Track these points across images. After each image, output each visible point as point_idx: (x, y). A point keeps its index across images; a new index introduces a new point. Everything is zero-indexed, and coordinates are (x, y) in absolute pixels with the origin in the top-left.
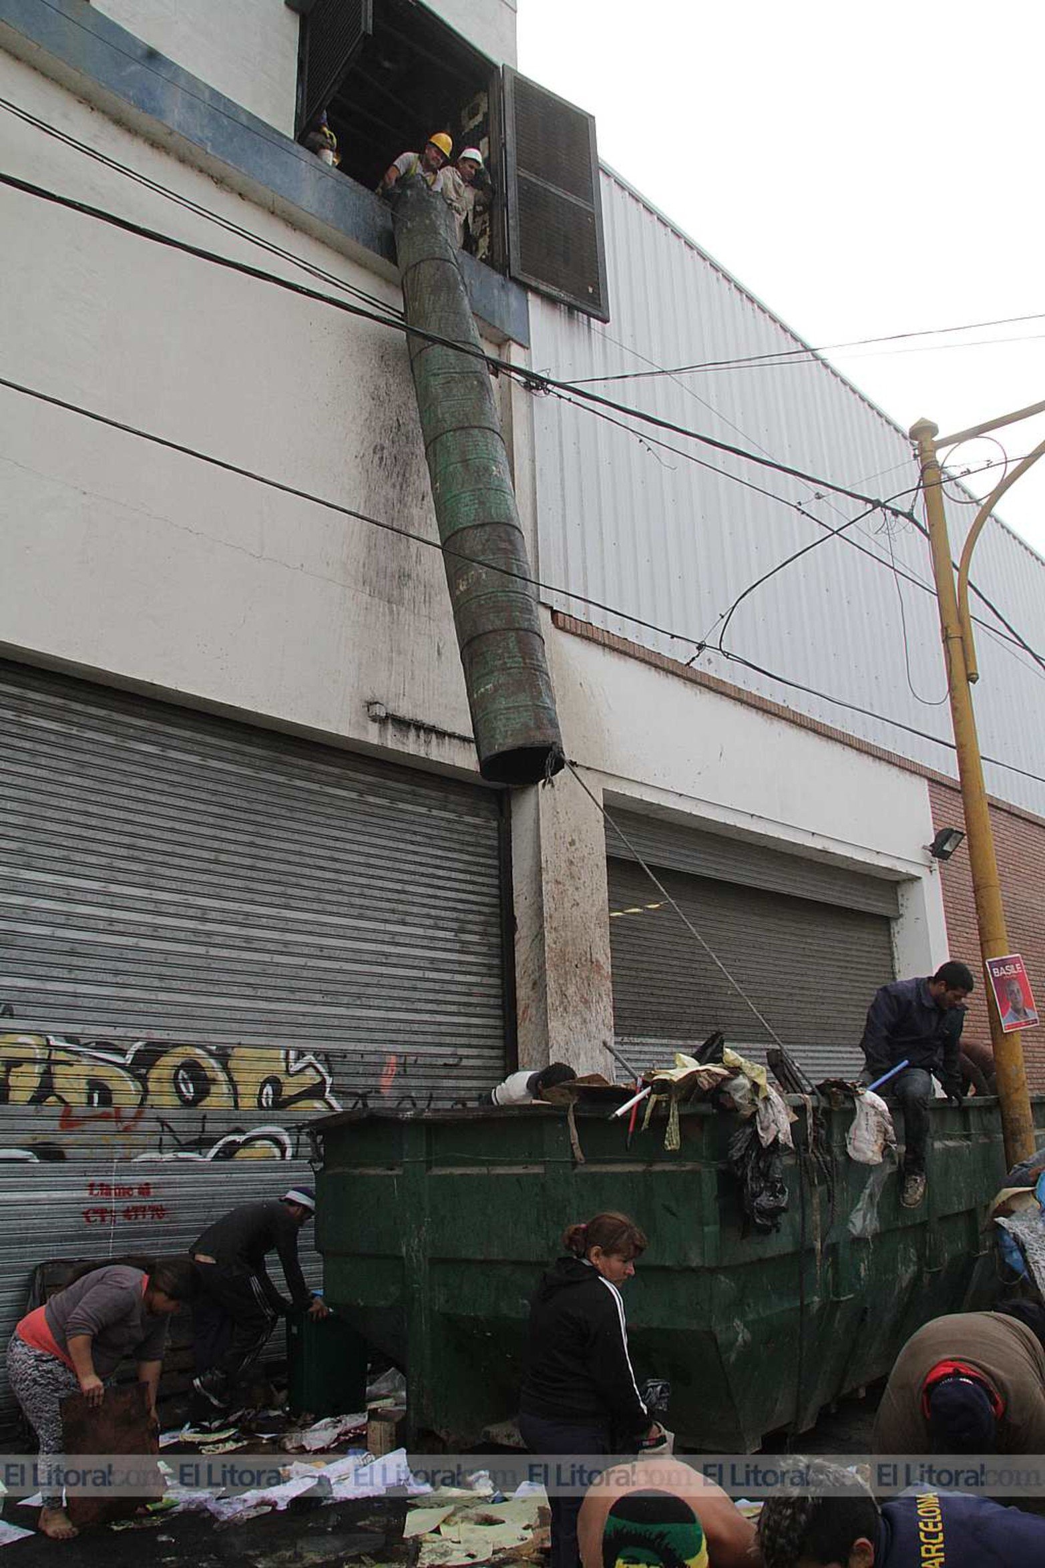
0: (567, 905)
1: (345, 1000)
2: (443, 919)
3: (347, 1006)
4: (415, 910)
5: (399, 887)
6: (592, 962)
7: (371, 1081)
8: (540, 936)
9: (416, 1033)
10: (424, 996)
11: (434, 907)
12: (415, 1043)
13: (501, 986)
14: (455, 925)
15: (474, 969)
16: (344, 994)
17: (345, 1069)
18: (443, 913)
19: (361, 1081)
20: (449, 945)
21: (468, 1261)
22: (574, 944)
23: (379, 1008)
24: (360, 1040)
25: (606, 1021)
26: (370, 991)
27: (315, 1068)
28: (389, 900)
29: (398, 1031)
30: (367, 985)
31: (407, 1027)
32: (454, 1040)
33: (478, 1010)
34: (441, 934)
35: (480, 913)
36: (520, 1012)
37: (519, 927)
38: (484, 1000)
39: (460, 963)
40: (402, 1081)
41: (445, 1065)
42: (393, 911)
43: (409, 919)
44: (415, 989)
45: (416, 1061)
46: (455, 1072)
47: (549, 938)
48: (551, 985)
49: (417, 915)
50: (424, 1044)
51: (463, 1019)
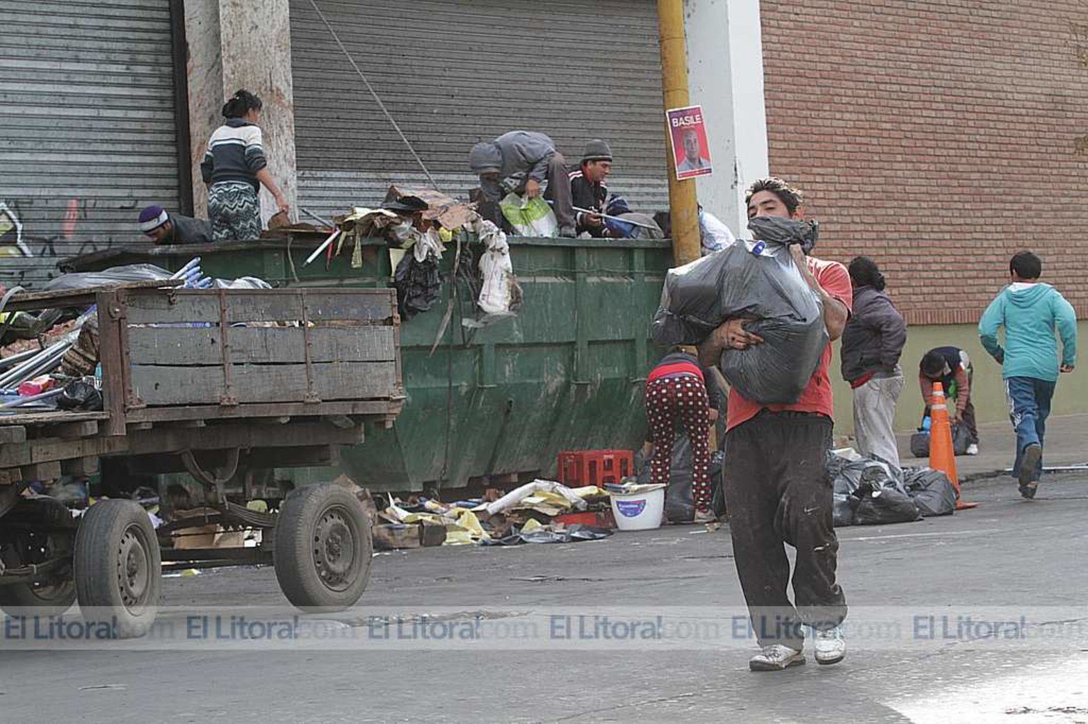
0: (246, 29)
1: (29, 145)
2: (114, 51)
3: (31, 151)
4: (88, 44)
5: (70, 21)
6: (272, 91)
7: (56, 226)
8: (216, 66)
9: (92, 175)
10: (100, 136)
11: (106, 40)
12: (93, 186)
13: (175, 120)
14: (126, 57)
15: (147, 103)
16: (28, 139)
17: (33, 215)
18: (114, 45)
19: (46, 226)
20: (121, 80)
22: (253, 72)
23: (58, 151)
24: (44, 186)
25: (288, 156)
26: (50, 134)
27: (7, 215)
28: (62, 37)
29: (77, 175)
30: (48, 128)
31: (85, 170)
32: (129, 181)
33: (152, 148)
34: (114, 68)
35: (150, 41)
36: (195, 149)
37: (192, 54)
38: (158, 137)
39: (132, 97)
40: (84, 226)
41: (122, 208)
42: (67, 48)
43: (82, 55)
44: (90, 129)
45: (95, 204)
46: (131, 215)
47: (227, 68)
49: (89, 50)
50: (101, 186)
51: (137, 159)
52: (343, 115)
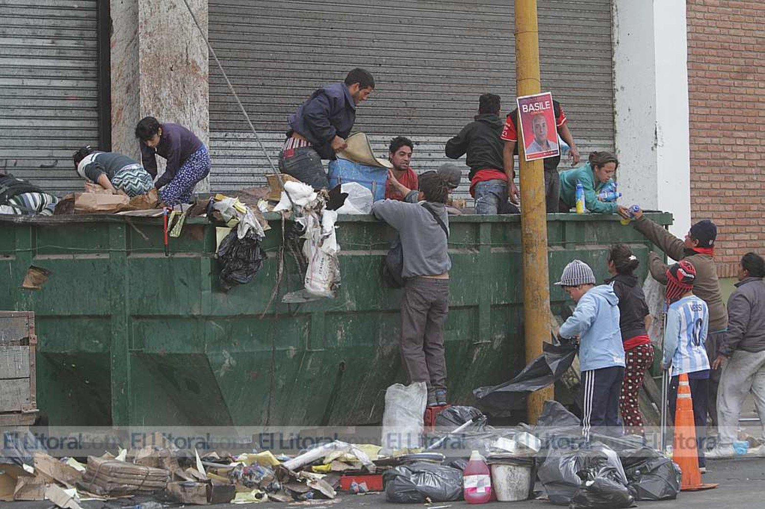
0: (164, 8)
2: (41, 27)
4: (15, 21)
6: (188, 64)
8: (134, 41)
9: (14, 138)
10: (23, 103)
12: (13, 148)
13: (97, 89)
14: (52, 33)
15: (71, 73)
18: (40, 22)
20: (46, 53)
22: (169, 47)
25: (201, 122)
32: (50, 143)
33: (74, 113)
34: (39, 42)
35: (76, 18)
36: (114, 114)
37: (115, 30)
38: (79, 103)
39: (57, 68)
41: (42, 167)
43: (9, 31)
44: (14, 97)
45: (15, 164)
46: (52, 173)
47: (144, 43)
48: (145, 89)
49: (15, 27)
50: (22, 148)
51: (58, 123)
52: (267, 82)
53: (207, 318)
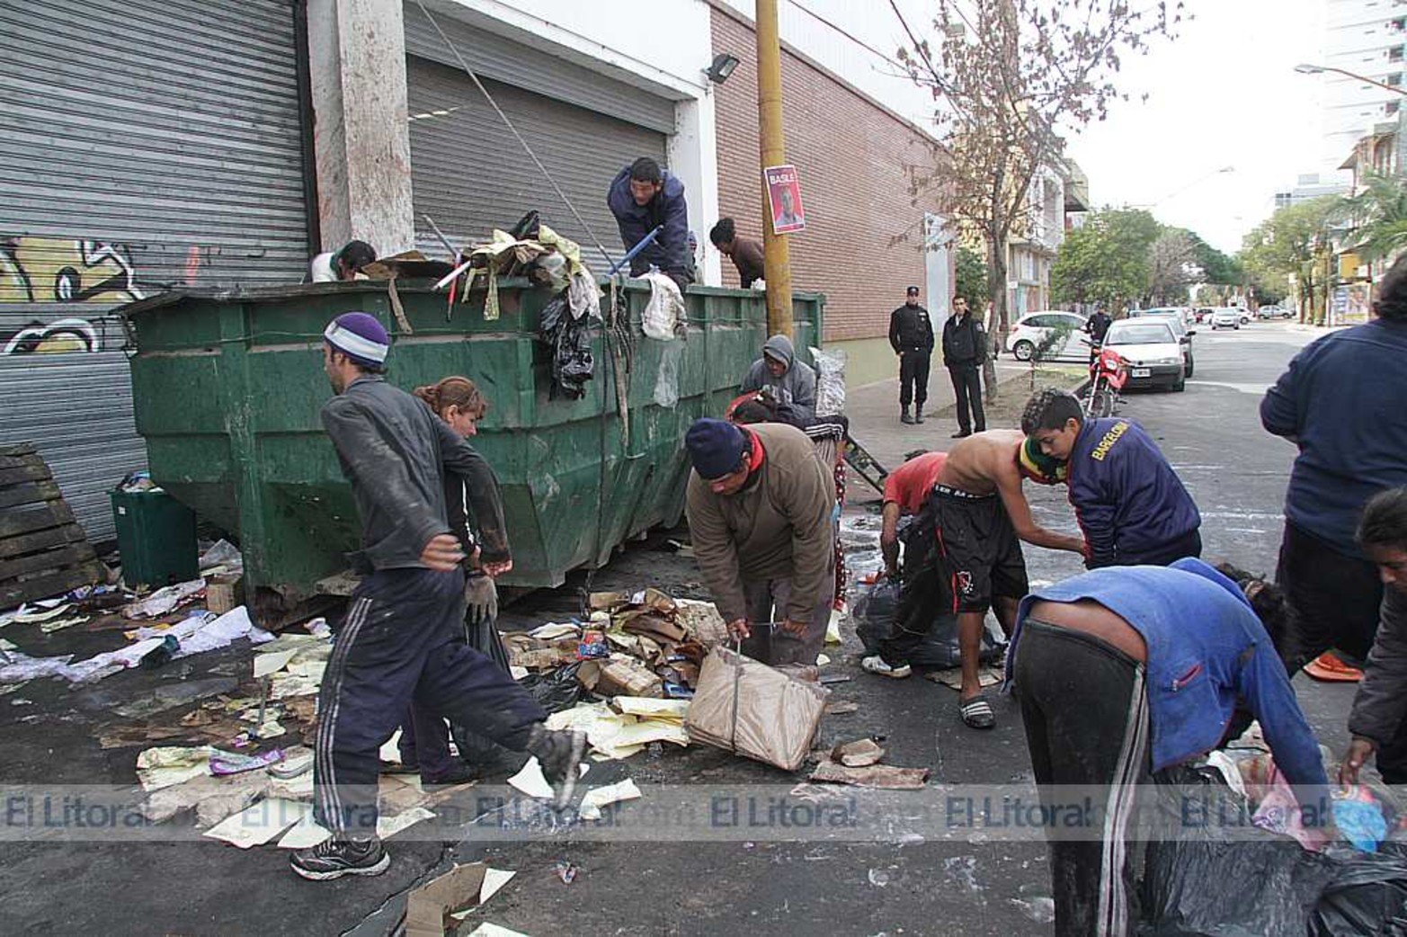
0: (367, 99)
1: (141, 189)
2: (239, 107)
3: (143, 195)
4: (209, 96)
5: (189, 70)
6: (392, 158)
7: (175, 272)
8: (340, 129)
9: (216, 224)
10: (225, 187)
11: (230, 95)
12: (218, 234)
13: (303, 179)
14: (252, 115)
15: (275, 161)
16: (139, 183)
17: (146, 260)
18: (239, 102)
19: (165, 272)
20: (247, 136)
21: (294, 434)
22: (374, 139)
23: (178, 198)
24: (160, 231)
25: (406, 216)
26: (165, 180)
27: (114, 259)
28: (180, 85)
29: (200, 222)
30: (162, 174)
31: (209, 218)
32: (257, 232)
33: (281, 203)
34: (239, 124)
35: (277, 103)
36: (322, 206)
37: (319, 119)
38: (286, 193)
39: (260, 154)
40: (207, 273)
41: (250, 256)
42: (185, 97)
43: (203, 106)
44: (214, 179)
45: (220, 252)
46: (259, 264)
47: (350, 131)
48: (352, 178)
49: (212, 103)
50: (227, 235)
51: (265, 212)
53: (528, 431)
